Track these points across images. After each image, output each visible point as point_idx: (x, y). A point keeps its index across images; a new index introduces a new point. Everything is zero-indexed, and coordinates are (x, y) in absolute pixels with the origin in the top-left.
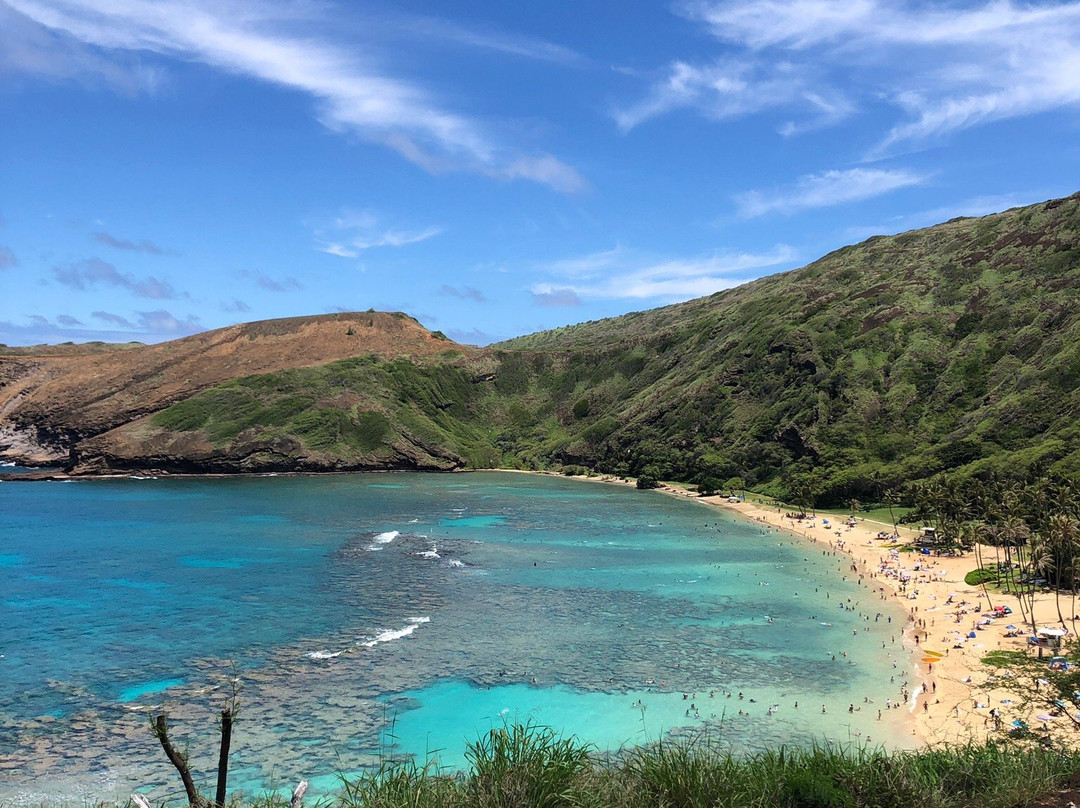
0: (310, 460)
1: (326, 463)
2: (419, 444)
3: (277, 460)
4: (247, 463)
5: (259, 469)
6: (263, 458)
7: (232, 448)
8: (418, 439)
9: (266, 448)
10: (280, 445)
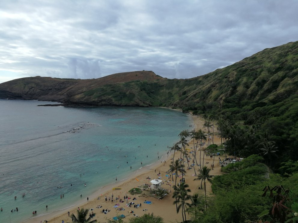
0: (115, 103)
1: (118, 104)
2: (141, 100)
3: (107, 103)
4: (100, 104)
5: (102, 105)
6: (103, 103)
7: (97, 100)
8: (141, 99)
9: (105, 100)
10: (108, 100)
